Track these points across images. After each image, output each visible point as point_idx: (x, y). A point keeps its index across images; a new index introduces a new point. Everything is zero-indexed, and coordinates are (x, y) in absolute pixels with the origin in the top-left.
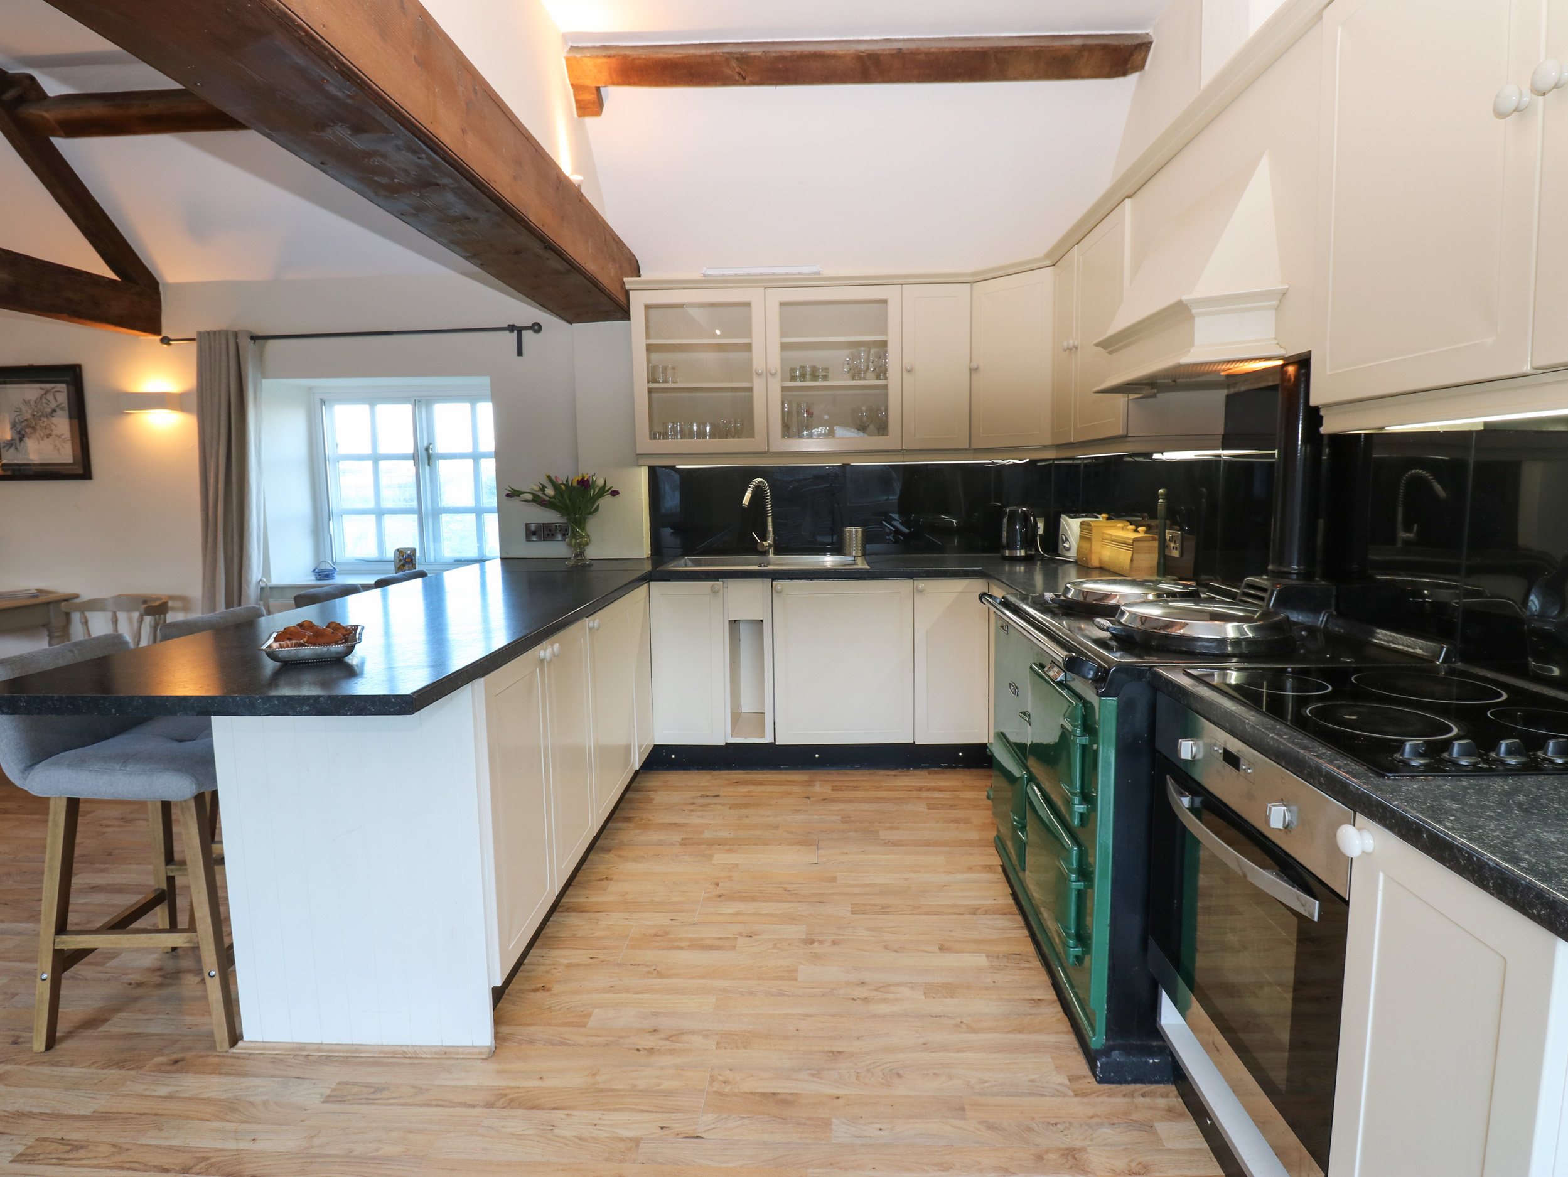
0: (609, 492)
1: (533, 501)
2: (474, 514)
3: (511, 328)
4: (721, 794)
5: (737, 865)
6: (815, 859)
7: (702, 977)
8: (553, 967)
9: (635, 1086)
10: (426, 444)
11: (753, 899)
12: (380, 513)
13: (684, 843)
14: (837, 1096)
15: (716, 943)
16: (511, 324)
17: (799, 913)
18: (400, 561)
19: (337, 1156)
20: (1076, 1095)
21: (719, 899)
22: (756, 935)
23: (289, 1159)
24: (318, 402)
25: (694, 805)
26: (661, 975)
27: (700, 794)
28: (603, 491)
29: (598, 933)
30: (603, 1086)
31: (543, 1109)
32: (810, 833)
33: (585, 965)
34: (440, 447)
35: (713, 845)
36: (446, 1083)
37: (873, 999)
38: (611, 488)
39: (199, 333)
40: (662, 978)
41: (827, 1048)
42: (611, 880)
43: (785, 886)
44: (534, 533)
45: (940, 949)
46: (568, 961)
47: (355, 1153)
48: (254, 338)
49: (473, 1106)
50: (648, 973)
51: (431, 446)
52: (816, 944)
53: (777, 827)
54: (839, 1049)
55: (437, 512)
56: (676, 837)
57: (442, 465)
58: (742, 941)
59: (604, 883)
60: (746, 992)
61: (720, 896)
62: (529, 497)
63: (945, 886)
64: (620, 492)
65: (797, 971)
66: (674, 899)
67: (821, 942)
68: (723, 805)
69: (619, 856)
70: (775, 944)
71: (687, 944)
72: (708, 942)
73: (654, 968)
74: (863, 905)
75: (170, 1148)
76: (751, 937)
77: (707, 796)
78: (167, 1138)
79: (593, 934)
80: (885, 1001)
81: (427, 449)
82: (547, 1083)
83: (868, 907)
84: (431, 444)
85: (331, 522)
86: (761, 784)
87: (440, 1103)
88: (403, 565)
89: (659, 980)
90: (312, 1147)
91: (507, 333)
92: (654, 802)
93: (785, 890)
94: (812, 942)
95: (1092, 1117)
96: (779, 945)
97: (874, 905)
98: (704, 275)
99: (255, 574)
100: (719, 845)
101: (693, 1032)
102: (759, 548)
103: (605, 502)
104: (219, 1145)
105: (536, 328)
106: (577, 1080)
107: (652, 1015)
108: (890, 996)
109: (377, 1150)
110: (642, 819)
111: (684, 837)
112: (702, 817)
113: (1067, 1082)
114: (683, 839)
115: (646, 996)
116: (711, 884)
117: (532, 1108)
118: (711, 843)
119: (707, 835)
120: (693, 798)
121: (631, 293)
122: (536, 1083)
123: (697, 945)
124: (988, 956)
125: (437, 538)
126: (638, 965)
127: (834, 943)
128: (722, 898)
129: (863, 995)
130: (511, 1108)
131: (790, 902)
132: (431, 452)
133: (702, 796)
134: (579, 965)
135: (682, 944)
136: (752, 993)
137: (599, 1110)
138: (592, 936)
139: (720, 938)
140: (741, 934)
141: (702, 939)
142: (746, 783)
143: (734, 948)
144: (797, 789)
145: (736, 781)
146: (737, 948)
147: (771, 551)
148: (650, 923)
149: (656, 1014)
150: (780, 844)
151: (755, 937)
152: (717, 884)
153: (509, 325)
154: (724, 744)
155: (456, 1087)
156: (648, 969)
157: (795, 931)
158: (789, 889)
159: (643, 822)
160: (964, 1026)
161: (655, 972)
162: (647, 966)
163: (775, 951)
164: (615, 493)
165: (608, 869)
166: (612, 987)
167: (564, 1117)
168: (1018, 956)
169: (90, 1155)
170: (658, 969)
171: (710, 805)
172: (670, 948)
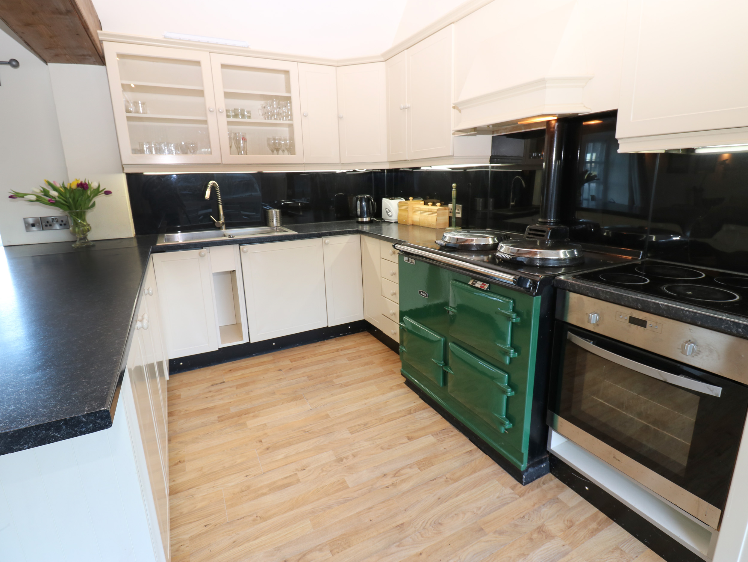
4: (225, 380)
5: (265, 424)
6: (309, 407)
7: (292, 509)
8: (180, 544)
11: (290, 444)
13: (221, 419)
14: (419, 553)
15: (286, 481)
17: (322, 444)
20: (520, 496)
21: (268, 451)
22: (307, 467)
25: (211, 393)
26: (264, 519)
27: (210, 384)
29: (199, 505)
32: (296, 391)
33: (204, 533)
35: (241, 415)
37: (396, 482)
40: (266, 520)
41: (394, 525)
42: (184, 461)
43: (303, 429)
45: (409, 439)
46: (189, 536)
50: (254, 520)
52: (345, 460)
53: (274, 393)
54: (401, 522)
56: (213, 417)
58: (300, 475)
59: (180, 465)
60: (325, 508)
61: (268, 449)
63: (386, 402)
65: (344, 482)
66: (239, 461)
67: (346, 458)
68: (231, 387)
69: (181, 443)
70: (322, 469)
71: (266, 489)
72: (280, 483)
73: (256, 515)
74: (354, 426)
76: (304, 469)
77: (217, 384)
79: (195, 507)
80: (403, 481)
83: (357, 428)
86: (246, 368)
89: (264, 523)
92: (182, 397)
93: (305, 432)
94: (342, 460)
95: (534, 506)
96: (324, 469)
97: (359, 425)
100: (245, 415)
101: (311, 551)
107: (276, 550)
108: (403, 477)
110: (180, 411)
111: (218, 415)
112: (222, 399)
113: (512, 491)
114: (218, 417)
115: (263, 538)
116: (257, 442)
118: (239, 415)
119: (233, 410)
120: (207, 388)
123: (275, 488)
124: (432, 435)
126: (243, 517)
127: (354, 456)
128: (270, 450)
129: (390, 482)
131: (312, 438)
133: (213, 385)
134: (199, 535)
135: (264, 491)
136: (329, 507)
138: (195, 509)
139: (286, 478)
140: (297, 470)
141: (276, 482)
142: (236, 370)
143: (298, 481)
144: (270, 366)
145: (229, 370)
146: (301, 480)
148: (233, 484)
149: (278, 549)
150: (283, 403)
151: (307, 469)
152: (261, 441)
154: (217, 349)
156: (252, 518)
157: (327, 457)
158: (306, 431)
159: (182, 413)
160: (449, 480)
161: (258, 518)
162: (250, 516)
163: (324, 473)
165: (177, 454)
166: (234, 542)
168: (445, 430)
170: (259, 515)
171: (221, 389)
172: (257, 497)
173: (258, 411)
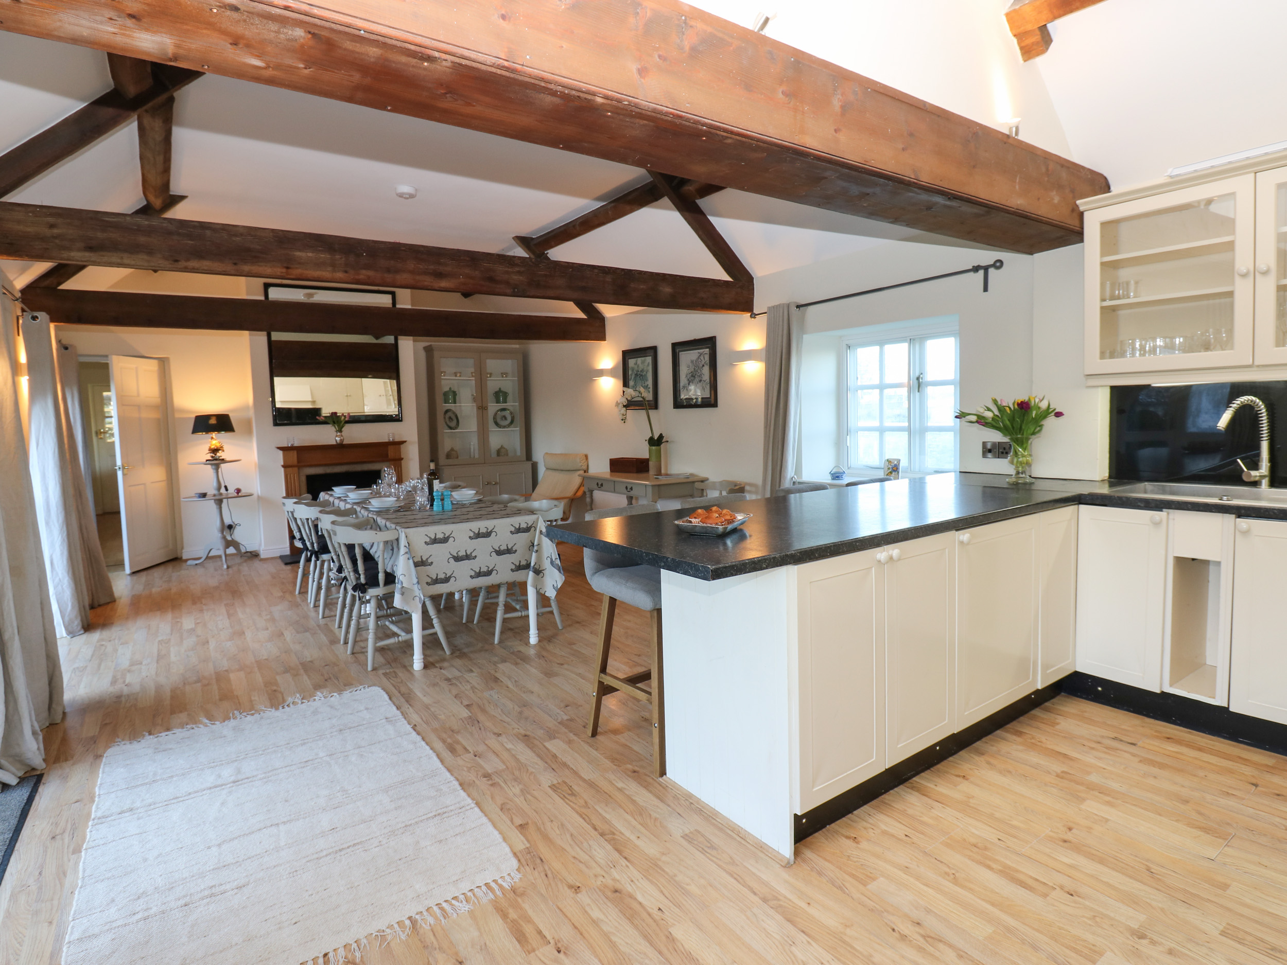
0: (1053, 414)
1: (977, 422)
2: (953, 433)
3: (976, 269)
4: (1140, 743)
5: (1107, 820)
6: (1212, 853)
7: (993, 904)
8: (873, 827)
9: (871, 956)
10: (917, 375)
11: (1102, 861)
12: (882, 430)
13: (1061, 776)
15: (1030, 882)
16: (976, 265)
17: (1148, 900)
18: (889, 469)
19: (667, 874)
21: (1061, 843)
22: (1079, 896)
23: (646, 859)
24: (845, 347)
25: (1099, 745)
26: (955, 881)
27: (1115, 735)
28: (1046, 413)
29: (925, 819)
30: (847, 939)
31: (795, 926)
32: (1228, 824)
33: (899, 839)
34: (929, 377)
35: (1093, 790)
36: (750, 868)
38: (1055, 409)
39: (769, 308)
40: (956, 885)
42: (967, 779)
43: (1151, 866)
44: (990, 451)
46: (886, 829)
47: (677, 879)
48: (798, 307)
49: (755, 894)
50: (946, 873)
51: (921, 376)
52: (1145, 942)
53: (1186, 802)
55: (924, 430)
56: (1057, 767)
57: (930, 390)
58: (1057, 894)
59: (960, 779)
60: (1029, 943)
61: (1065, 841)
62: (974, 418)
64: (1064, 413)
65: (1101, 954)
66: (1015, 823)
67: (1153, 942)
68: (1134, 755)
69: (988, 763)
70: (1095, 916)
71: (1000, 868)
72: (1022, 877)
73: (954, 872)
74: (1246, 932)
75: (604, 818)
76: (1072, 895)
77: (1121, 741)
78: (606, 811)
79: (920, 817)
81: (918, 379)
82: (811, 910)
83: (1250, 938)
84: (922, 374)
85: (848, 437)
86: (1200, 749)
87: (738, 878)
88: (891, 473)
89: (951, 884)
90: (660, 860)
91: (972, 274)
92: (1058, 727)
93: (1148, 870)
94: (1142, 937)
96: (1098, 919)
97: (1262, 940)
98: (1171, 177)
99: (790, 472)
100: (1100, 793)
101: (951, 946)
102: (1245, 478)
103: (1050, 423)
104: (623, 830)
105: (998, 264)
106: (831, 922)
107: (925, 909)
109: (687, 885)
110: (1033, 738)
111: (1065, 770)
112: (1100, 759)
114: (1063, 772)
115: (930, 891)
116: (1064, 826)
117: (789, 920)
118: (1091, 787)
119: (1094, 778)
120: (1103, 737)
121: (1086, 215)
122: (803, 905)
123: (1009, 874)
125: (922, 451)
126: (942, 862)
127: (1171, 952)
128: (1066, 845)
130: (777, 912)
131: (1145, 884)
132: (921, 380)
133: (1115, 739)
134: (893, 836)
135: (994, 866)
136: (1035, 948)
137: (832, 955)
138: (919, 818)
139: (1037, 880)
140: (1062, 888)
141: (1017, 871)
142: (1179, 742)
143: (1045, 896)
144: (1248, 771)
145: (1168, 736)
146: (1048, 898)
147: (1265, 482)
148: (977, 832)
149: (928, 911)
150: (1177, 821)
151: (1076, 898)
152: (1070, 829)
153: (973, 267)
154: (1158, 691)
155: (754, 874)
156: (947, 870)
157: (1134, 918)
158: (1152, 871)
159: (1033, 741)
161: (952, 876)
162: (949, 867)
163: (1089, 922)
164: (1059, 415)
165: (970, 769)
166: (907, 867)
167: (805, 942)
169: (575, 802)
170: (957, 875)
171: (1117, 749)
172: (980, 863)
173: (1124, 802)
